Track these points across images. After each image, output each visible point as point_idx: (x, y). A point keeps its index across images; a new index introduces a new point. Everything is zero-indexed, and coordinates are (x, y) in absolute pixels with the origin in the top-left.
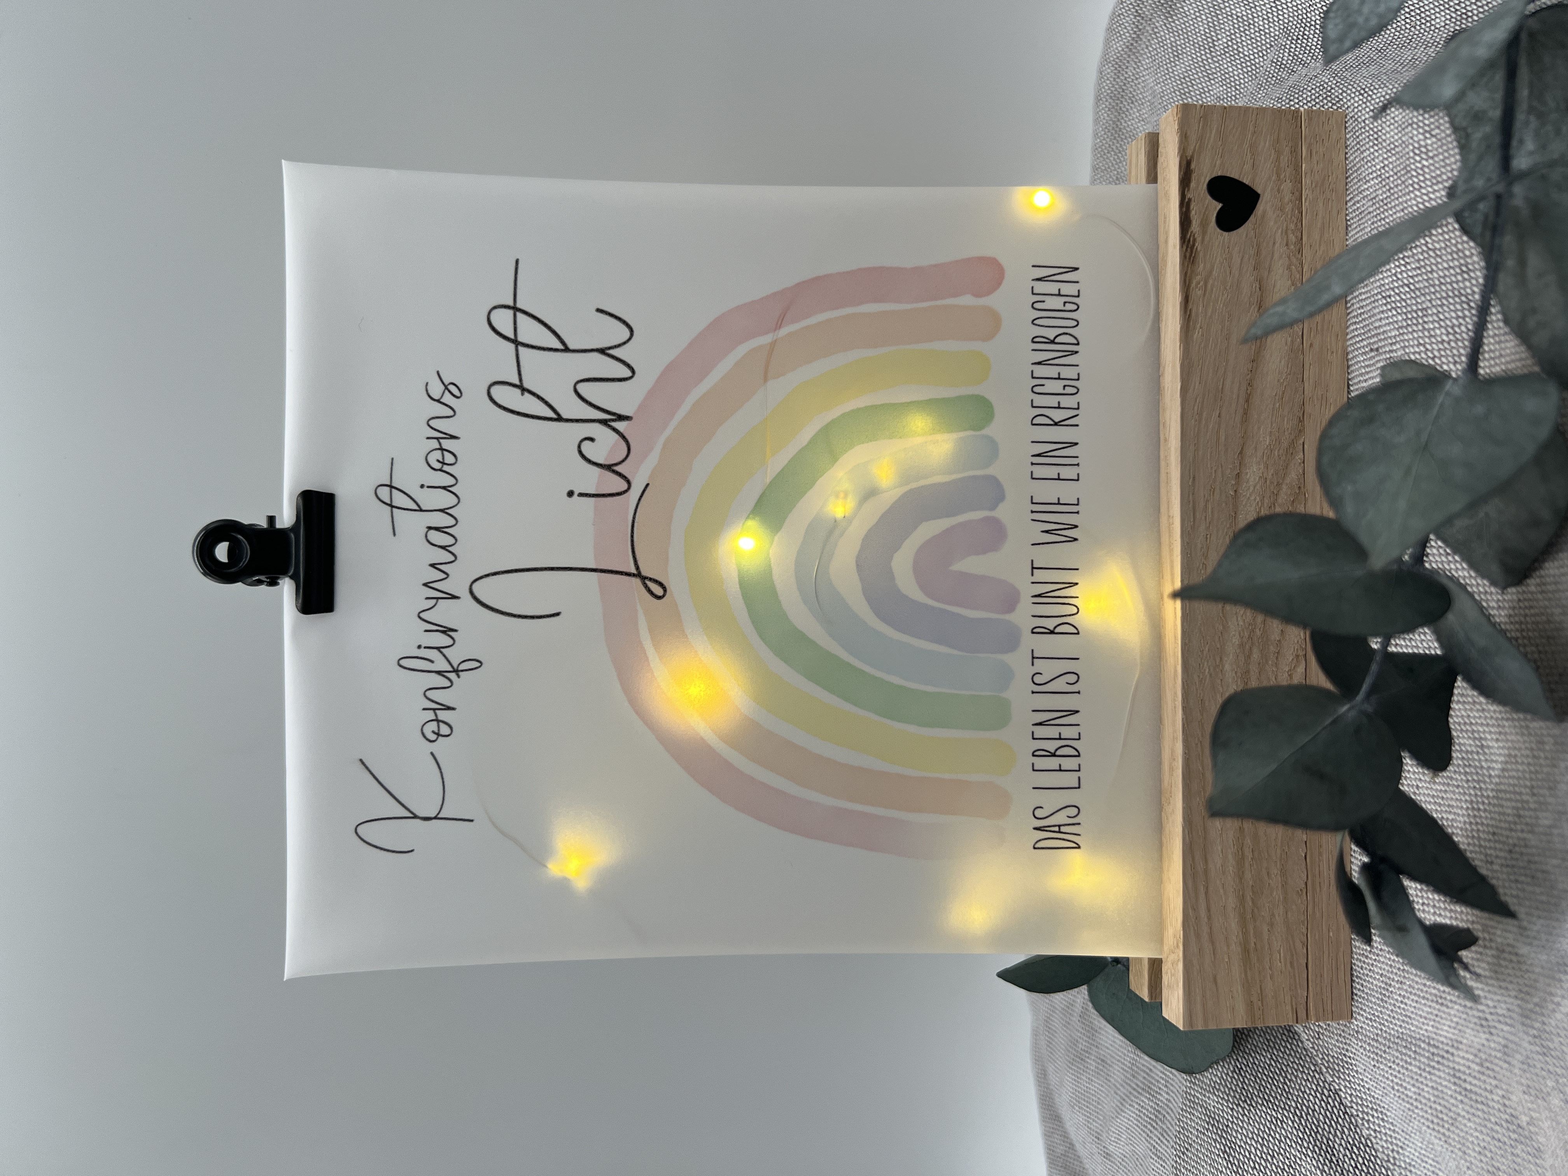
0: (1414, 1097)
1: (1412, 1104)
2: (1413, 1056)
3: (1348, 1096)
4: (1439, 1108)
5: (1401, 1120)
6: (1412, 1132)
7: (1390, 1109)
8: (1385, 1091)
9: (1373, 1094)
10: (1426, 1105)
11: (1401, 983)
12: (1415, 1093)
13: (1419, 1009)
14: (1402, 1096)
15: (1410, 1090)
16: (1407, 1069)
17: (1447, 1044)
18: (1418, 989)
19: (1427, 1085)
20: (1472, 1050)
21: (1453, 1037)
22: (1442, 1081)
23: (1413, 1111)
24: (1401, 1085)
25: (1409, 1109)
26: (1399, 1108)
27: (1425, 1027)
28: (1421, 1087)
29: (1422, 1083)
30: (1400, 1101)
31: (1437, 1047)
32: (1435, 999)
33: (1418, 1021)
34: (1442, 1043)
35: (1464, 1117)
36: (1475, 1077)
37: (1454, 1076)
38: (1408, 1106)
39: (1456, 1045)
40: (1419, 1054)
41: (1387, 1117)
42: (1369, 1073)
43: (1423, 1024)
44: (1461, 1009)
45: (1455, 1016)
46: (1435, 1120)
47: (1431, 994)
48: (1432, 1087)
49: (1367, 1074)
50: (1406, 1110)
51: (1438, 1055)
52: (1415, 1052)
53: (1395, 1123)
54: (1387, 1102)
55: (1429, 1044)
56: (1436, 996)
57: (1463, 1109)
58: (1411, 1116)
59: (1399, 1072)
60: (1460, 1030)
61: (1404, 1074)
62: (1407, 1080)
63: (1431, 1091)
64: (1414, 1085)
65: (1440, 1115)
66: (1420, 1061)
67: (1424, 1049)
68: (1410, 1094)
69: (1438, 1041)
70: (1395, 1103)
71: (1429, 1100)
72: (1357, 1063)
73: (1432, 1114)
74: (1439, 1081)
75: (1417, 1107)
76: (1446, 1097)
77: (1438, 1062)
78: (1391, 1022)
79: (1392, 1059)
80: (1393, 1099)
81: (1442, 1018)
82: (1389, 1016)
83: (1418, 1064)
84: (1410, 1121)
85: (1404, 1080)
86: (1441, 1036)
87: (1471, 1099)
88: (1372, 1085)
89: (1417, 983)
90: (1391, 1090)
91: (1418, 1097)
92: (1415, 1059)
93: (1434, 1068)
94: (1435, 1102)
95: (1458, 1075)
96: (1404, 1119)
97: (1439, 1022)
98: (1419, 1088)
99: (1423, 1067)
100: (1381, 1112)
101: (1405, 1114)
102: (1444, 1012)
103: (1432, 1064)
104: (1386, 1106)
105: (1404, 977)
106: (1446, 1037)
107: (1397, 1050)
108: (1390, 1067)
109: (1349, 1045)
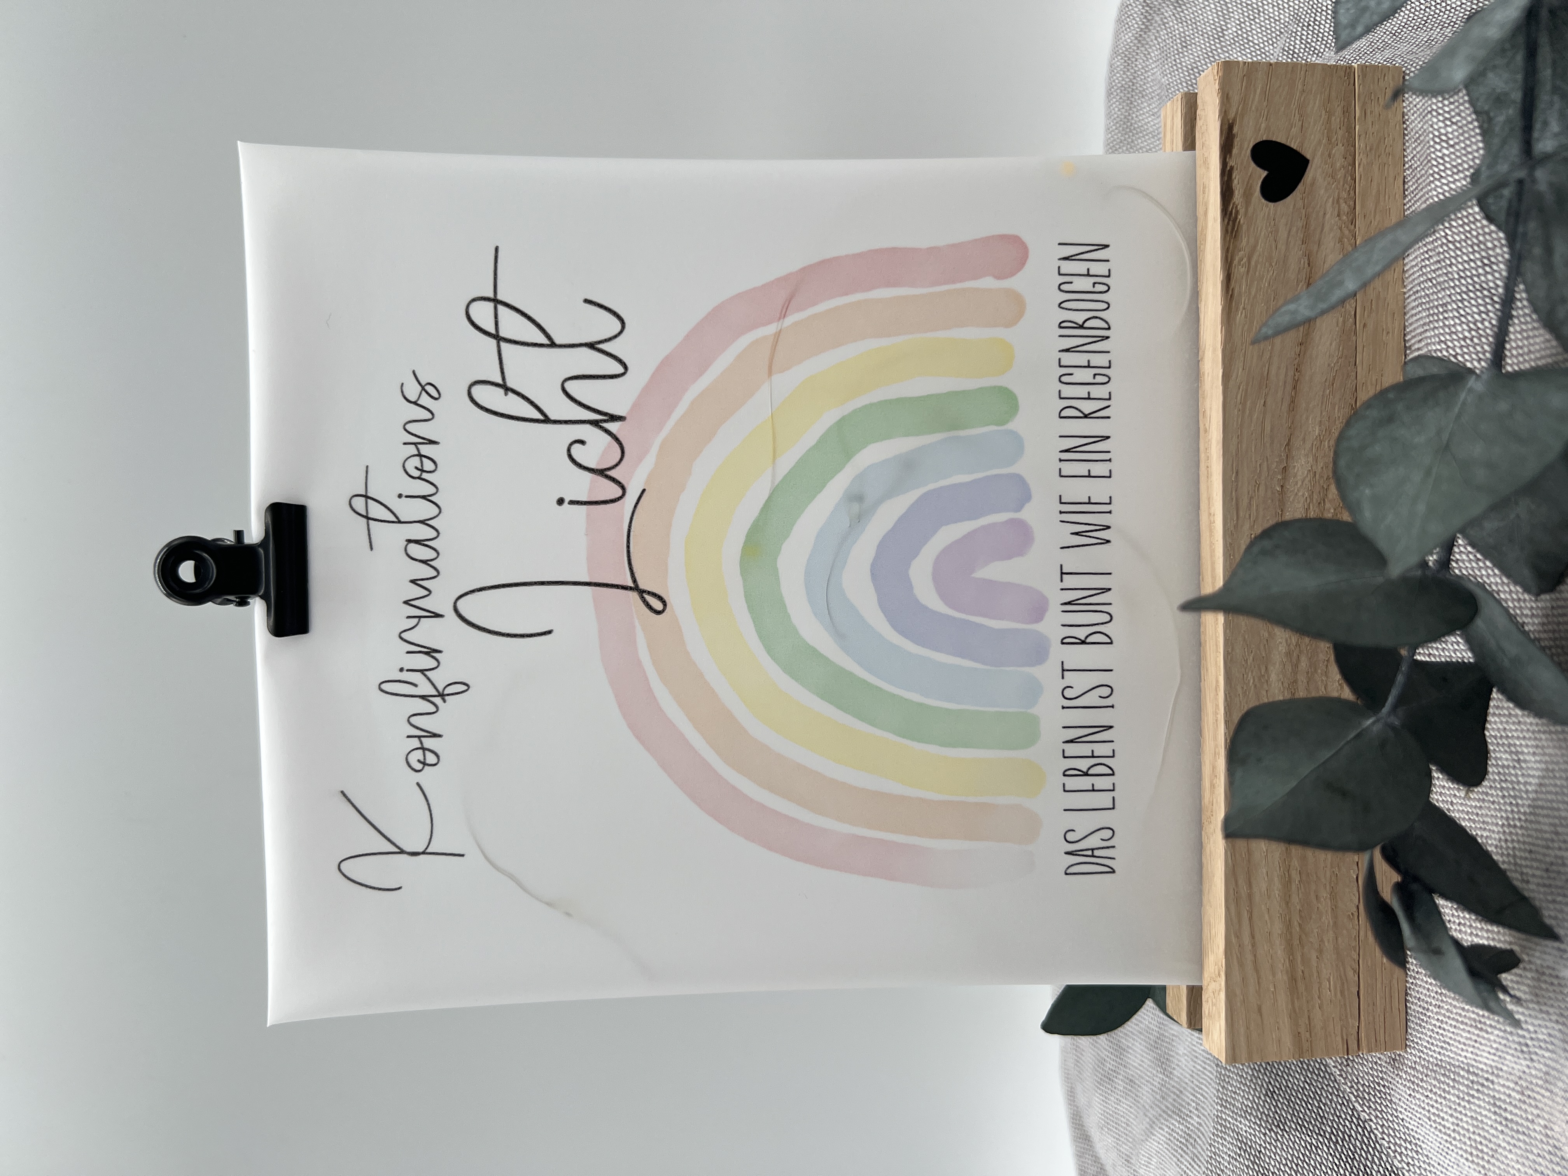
0: (1452, 1128)
1: (1450, 1136)
2: (1451, 1084)
4: (1478, 1138)
5: (1438, 1152)
6: (1448, 1165)
7: (1426, 1141)
8: (1420, 1122)
9: (1407, 1125)
10: (1464, 1135)
11: (1439, 1007)
12: (1454, 1123)
13: (1457, 1034)
14: (1439, 1127)
15: (1448, 1120)
16: (1445, 1097)
17: (1487, 1072)
18: (1456, 1013)
19: (1466, 1115)
20: (1513, 1077)
21: (1493, 1064)
22: (1482, 1110)
23: (1451, 1143)
24: (1438, 1115)
25: (1446, 1141)
26: (1436, 1140)
27: (1464, 1054)
28: (1460, 1116)
29: (1460, 1112)
30: (1437, 1133)
31: (1477, 1075)
32: (1474, 1024)
33: (1457, 1047)
34: (1482, 1070)
35: (1504, 1148)
36: (1516, 1106)
37: (1495, 1105)
38: (1445, 1137)
39: (1496, 1072)
40: (1458, 1082)
41: (1421, 1149)
42: (1404, 1102)
43: (1462, 1050)
44: (1501, 1034)
45: (1494, 1041)
46: (1474, 1152)
47: (1472, 1018)
48: (1472, 1117)
49: (1401, 1104)
50: (1443, 1142)
51: (1478, 1082)
52: (1453, 1080)
53: (1430, 1155)
54: (1423, 1134)
55: (1468, 1071)
56: (1474, 1020)
57: (1503, 1140)
58: (1448, 1148)
59: (1436, 1101)
60: (1500, 1057)
61: (1440, 1103)
62: (1445, 1110)
63: (1470, 1121)
64: (1453, 1115)
65: (1479, 1147)
67: (1463, 1077)
68: (1448, 1125)
69: (1478, 1068)
70: (1431, 1135)
71: (1468, 1130)
73: (1471, 1145)
74: (1478, 1110)
75: (1455, 1139)
76: (1486, 1128)
77: (1478, 1091)
78: (1430, 1049)
79: (1430, 1088)
80: (1429, 1130)
81: (1481, 1044)
82: (1428, 1042)
83: (1456, 1093)
84: (1447, 1153)
85: (1441, 1110)
86: (1480, 1062)
87: (1511, 1129)
88: (1407, 1116)
89: (1455, 1006)
90: (1428, 1121)
91: (1456, 1128)
92: (1453, 1087)
93: (1473, 1096)
94: (1474, 1133)
95: (1498, 1103)
96: (1440, 1151)
97: (1478, 1048)
98: (1457, 1118)
99: (1461, 1095)
100: (1416, 1144)
101: (1441, 1147)
102: (1485, 1039)
103: (1471, 1092)
104: (1422, 1138)
105: (1442, 1001)
106: (1485, 1064)
107: (1435, 1078)
108: (1427, 1096)
109: (1385, 1073)
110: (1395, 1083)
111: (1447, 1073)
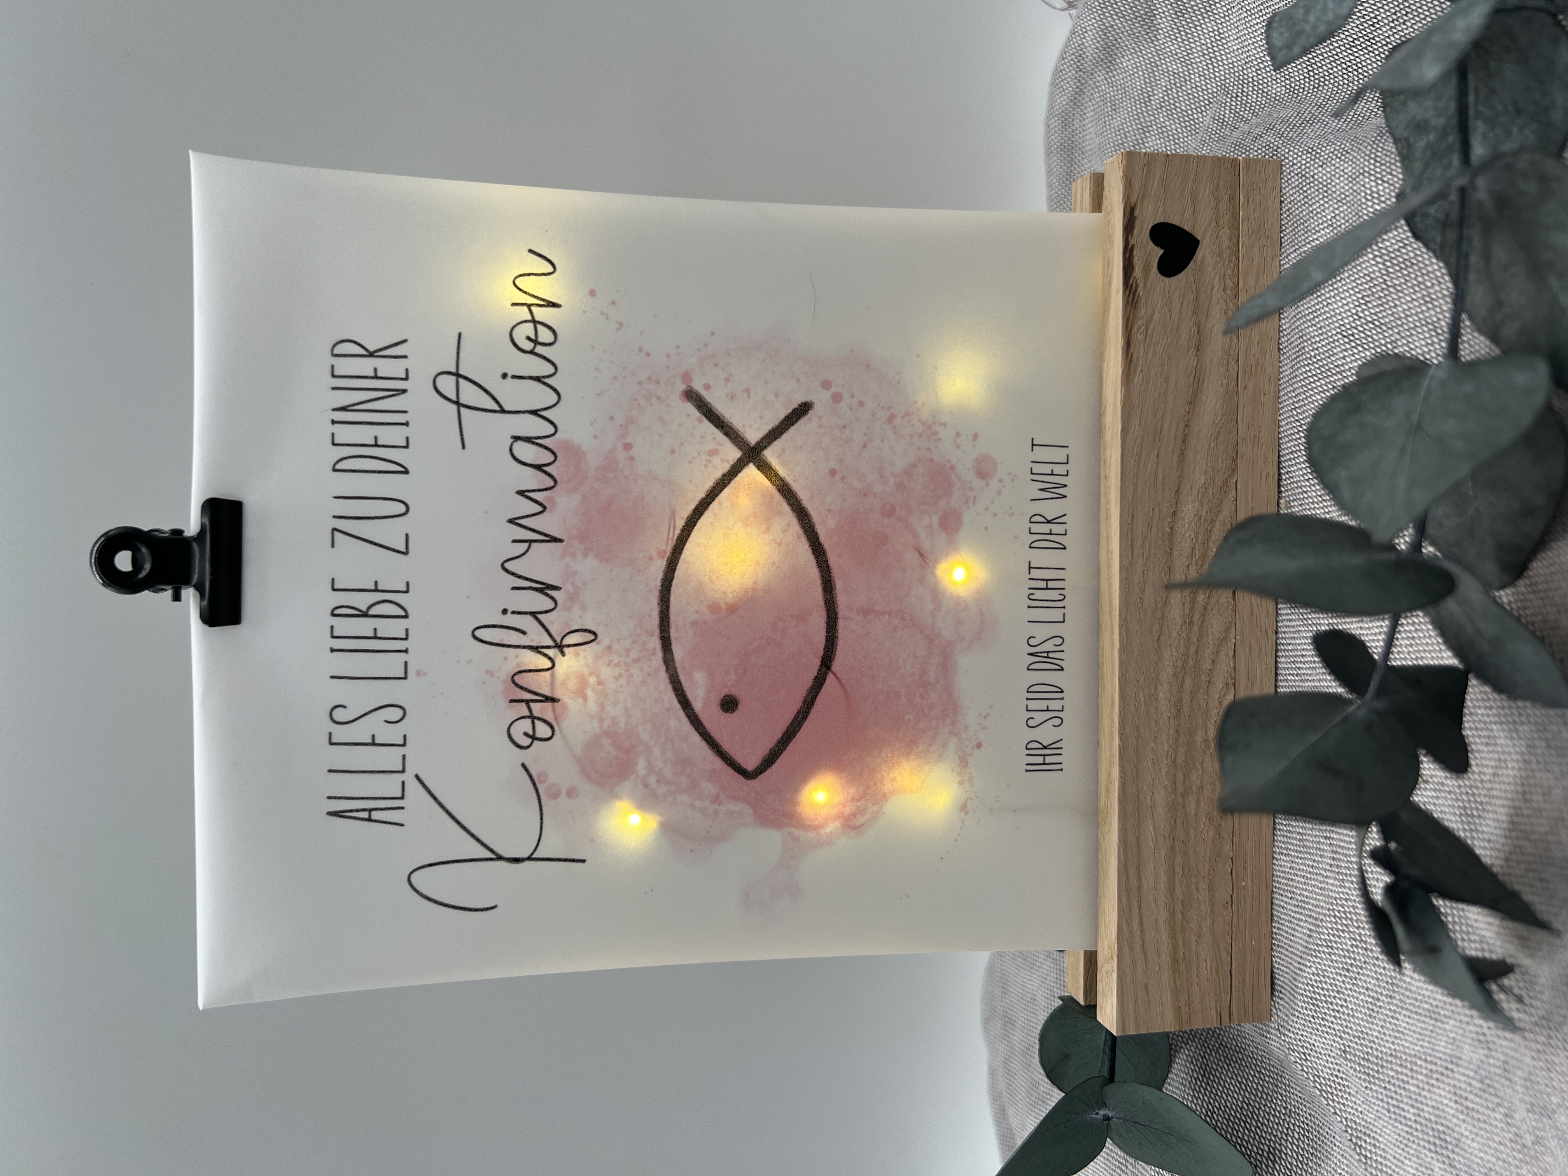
2: (1410, 1074)
4: (1440, 1128)
16: (1404, 1089)
20: (1472, 1066)
22: (1442, 1099)
27: (1419, 1043)
28: (1420, 1107)
29: (1421, 1103)
31: (1434, 1064)
35: (1467, 1137)
36: (1476, 1095)
37: (1455, 1093)
39: (1454, 1061)
40: (1417, 1072)
41: (1378, 1141)
43: (1418, 1039)
44: (1458, 1024)
45: (1451, 1031)
46: (1437, 1142)
48: (1433, 1107)
49: (1359, 1097)
51: (1436, 1071)
52: (1411, 1070)
54: (1379, 1126)
55: (1425, 1060)
57: (1466, 1129)
59: (1395, 1092)
61: (1400, 1094)
62: (1404, 1100)
63: (1430, 1110)
65: (1442, 1136)
66: (1418, 1080)
67: (1420, 1066)
68: (1408, 1116)
69: (1436, 1057)
71: (1430, 1120)
73: (1433, 1136)
74: (1439, 1099)
76: (1446, 1116)
77: (1436, 1080)
79: (1386, 1079)
82: (1380, 1032)
83: (1416, 1082)
87: (1473, 1118)
92: (1412, 1077)
93: (1432, 1086)
94: (1437, 1123)
99: (1421, 1085)
103: (1430, 1081)
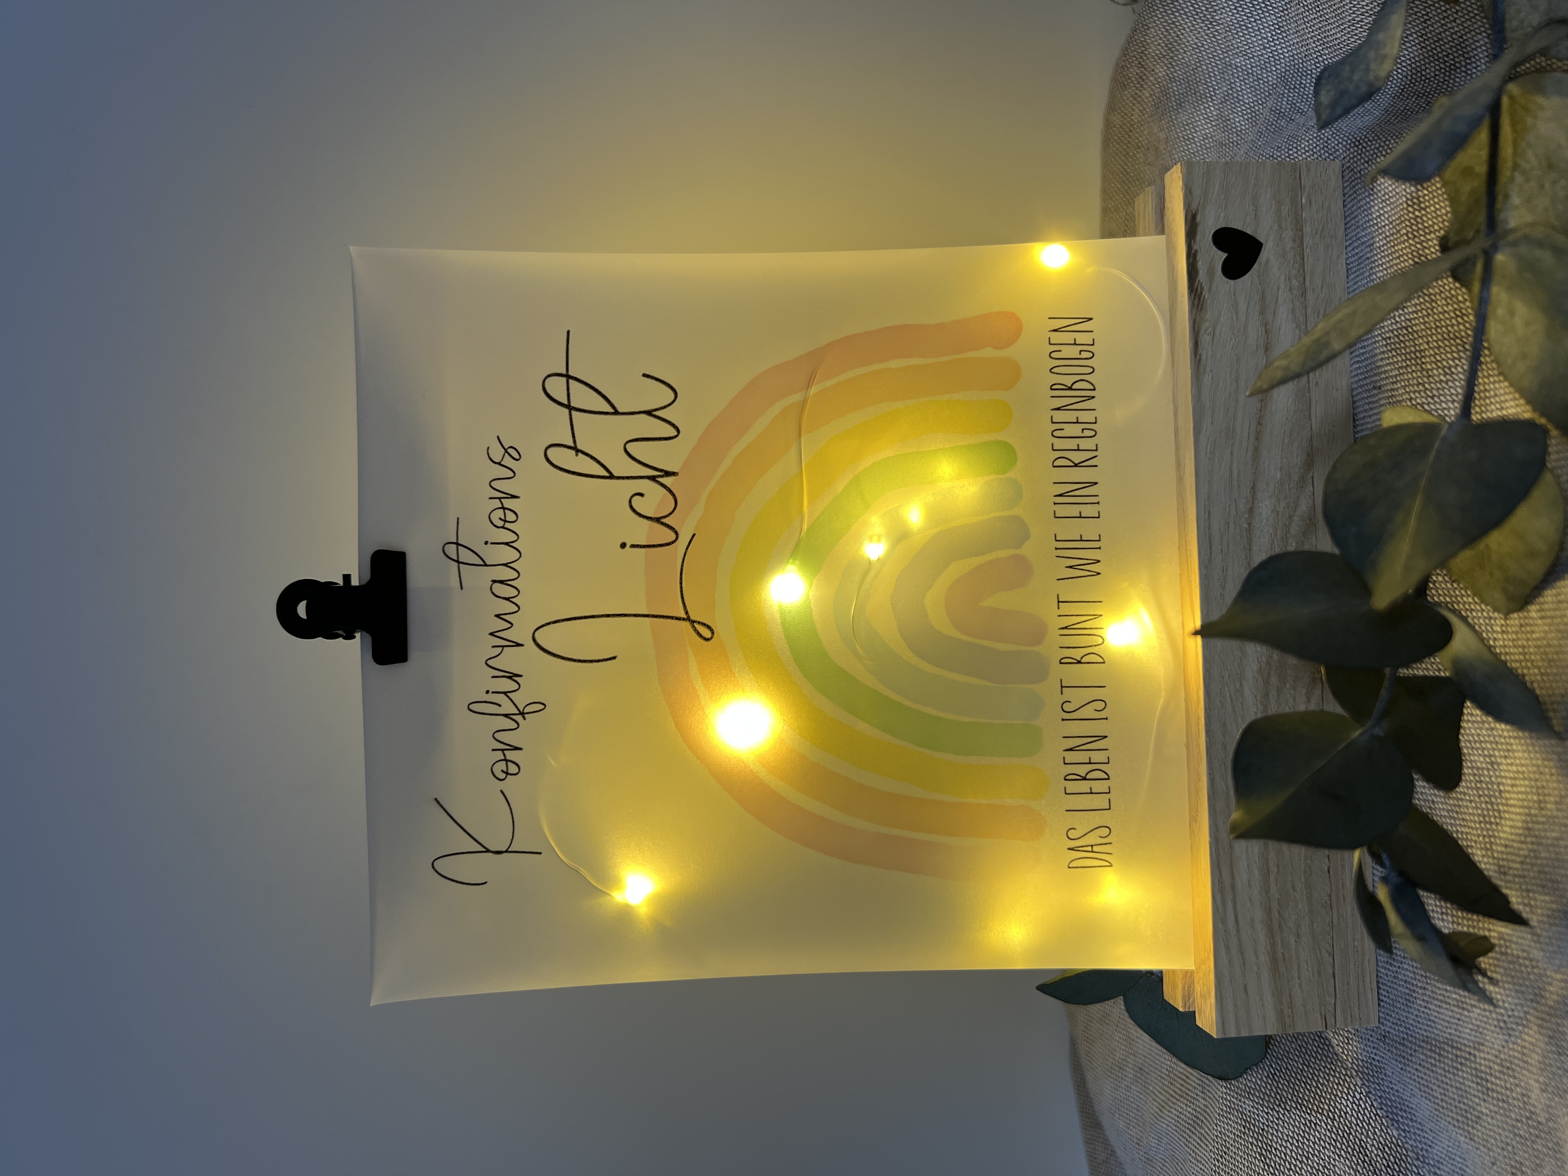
0: (1440, 1098)
1: (1438, 1105)
2: (1437, 1058)
3: (1377, 1098)
4: (1463, 1107)
5: (1428, 1120)
6: (1439, 1131)
7: (1418, 1109)
8: (1413, 1092)
9: (1401, 1095)
10: (1451, 1104)
11: (1424, 989)
12: (1441, 1094)
13: (1443, 1014)
14: (1429, 1097)
15: (1436, 1091)
16: (1432, 1071)
17: (1469, 1047)
18: (1440, 995)
19: (1452, 1086)
21: (1474, 1039)
24: (1428, 1087)
25: (1436, 1110)
26: (1427, 1109)
27: (1449, 1030)
28: (1447, 1087)
29: (1447, 1084)
30: (1427, 1102)
31: (1460, 1050)
32: (1458, 1004)
33: (1441, 1025)
34: (1465, 1045)
35: (1487, 1115)
37: (1477, 1077)
38: (1434, 1107)
39: (1476, 1046)
41: (1415, 1117)
43: (1447, 1027)
44: (1481, 1012)
45: (1476, 1019)
47: (1453, 999)
49: (1394, 1077)
50: (1433, 1110)
51: (1461, 1057)
52: (1440, 1055)
53: (1423, 1123)
54: (1416, 1103)
55: (1452, 1047)
56: (1457, 1001)
57: (1487, 1108)
59: (1425, 1074)
60: (1481, 1033)
61: (1429, 1075)
62: (1433, 1081)
64: (1439, 1086)
66: (1444, 1063)
67: (1448, 1052)
69: (1461, 1043)
70: (1423, 1104)
71: (1454, 1099)
72: (1386, 1067)
73: (1457, 1114)
74: (1463, 1081)
75: (1443, 1108)
76: (1470, 1098)
77: (1461, 1064)
78: (1416, 1026)
79: (1418, 1062)
80: (1421, 1100)
81: (1464, 1022)
82: (1413, 1020)
83: (1442, 1065)
84: (1437, 1121)
85: (1431, 1082)
86: (1463, 1038)
87: (1493, 1098)
89: (1439, 988)
91: (1443, 1097)
92: (1439, 1061)
93: (1458, 1069)
96: (1431, 1118)
97: (1462, 1026)
98: (1444, 1089)
99: (1447, 1068)
100: (1410, 1113)
101: (1433, 1115)
102: (1466, 1016)
103: (1456, 1065)
104: (1415, 1108)
105: (1427, 983)
106: (1468, 1040)
107: (1423, 1054)
108: (1417, 1069)
109: (1378, 1049)
110: (1388, 1058)
111: (1433, 1049)
